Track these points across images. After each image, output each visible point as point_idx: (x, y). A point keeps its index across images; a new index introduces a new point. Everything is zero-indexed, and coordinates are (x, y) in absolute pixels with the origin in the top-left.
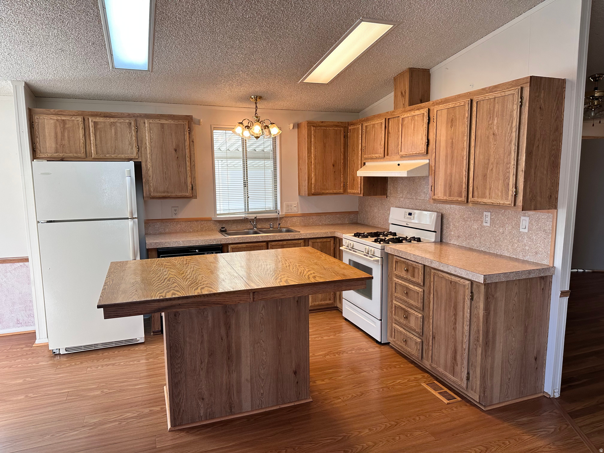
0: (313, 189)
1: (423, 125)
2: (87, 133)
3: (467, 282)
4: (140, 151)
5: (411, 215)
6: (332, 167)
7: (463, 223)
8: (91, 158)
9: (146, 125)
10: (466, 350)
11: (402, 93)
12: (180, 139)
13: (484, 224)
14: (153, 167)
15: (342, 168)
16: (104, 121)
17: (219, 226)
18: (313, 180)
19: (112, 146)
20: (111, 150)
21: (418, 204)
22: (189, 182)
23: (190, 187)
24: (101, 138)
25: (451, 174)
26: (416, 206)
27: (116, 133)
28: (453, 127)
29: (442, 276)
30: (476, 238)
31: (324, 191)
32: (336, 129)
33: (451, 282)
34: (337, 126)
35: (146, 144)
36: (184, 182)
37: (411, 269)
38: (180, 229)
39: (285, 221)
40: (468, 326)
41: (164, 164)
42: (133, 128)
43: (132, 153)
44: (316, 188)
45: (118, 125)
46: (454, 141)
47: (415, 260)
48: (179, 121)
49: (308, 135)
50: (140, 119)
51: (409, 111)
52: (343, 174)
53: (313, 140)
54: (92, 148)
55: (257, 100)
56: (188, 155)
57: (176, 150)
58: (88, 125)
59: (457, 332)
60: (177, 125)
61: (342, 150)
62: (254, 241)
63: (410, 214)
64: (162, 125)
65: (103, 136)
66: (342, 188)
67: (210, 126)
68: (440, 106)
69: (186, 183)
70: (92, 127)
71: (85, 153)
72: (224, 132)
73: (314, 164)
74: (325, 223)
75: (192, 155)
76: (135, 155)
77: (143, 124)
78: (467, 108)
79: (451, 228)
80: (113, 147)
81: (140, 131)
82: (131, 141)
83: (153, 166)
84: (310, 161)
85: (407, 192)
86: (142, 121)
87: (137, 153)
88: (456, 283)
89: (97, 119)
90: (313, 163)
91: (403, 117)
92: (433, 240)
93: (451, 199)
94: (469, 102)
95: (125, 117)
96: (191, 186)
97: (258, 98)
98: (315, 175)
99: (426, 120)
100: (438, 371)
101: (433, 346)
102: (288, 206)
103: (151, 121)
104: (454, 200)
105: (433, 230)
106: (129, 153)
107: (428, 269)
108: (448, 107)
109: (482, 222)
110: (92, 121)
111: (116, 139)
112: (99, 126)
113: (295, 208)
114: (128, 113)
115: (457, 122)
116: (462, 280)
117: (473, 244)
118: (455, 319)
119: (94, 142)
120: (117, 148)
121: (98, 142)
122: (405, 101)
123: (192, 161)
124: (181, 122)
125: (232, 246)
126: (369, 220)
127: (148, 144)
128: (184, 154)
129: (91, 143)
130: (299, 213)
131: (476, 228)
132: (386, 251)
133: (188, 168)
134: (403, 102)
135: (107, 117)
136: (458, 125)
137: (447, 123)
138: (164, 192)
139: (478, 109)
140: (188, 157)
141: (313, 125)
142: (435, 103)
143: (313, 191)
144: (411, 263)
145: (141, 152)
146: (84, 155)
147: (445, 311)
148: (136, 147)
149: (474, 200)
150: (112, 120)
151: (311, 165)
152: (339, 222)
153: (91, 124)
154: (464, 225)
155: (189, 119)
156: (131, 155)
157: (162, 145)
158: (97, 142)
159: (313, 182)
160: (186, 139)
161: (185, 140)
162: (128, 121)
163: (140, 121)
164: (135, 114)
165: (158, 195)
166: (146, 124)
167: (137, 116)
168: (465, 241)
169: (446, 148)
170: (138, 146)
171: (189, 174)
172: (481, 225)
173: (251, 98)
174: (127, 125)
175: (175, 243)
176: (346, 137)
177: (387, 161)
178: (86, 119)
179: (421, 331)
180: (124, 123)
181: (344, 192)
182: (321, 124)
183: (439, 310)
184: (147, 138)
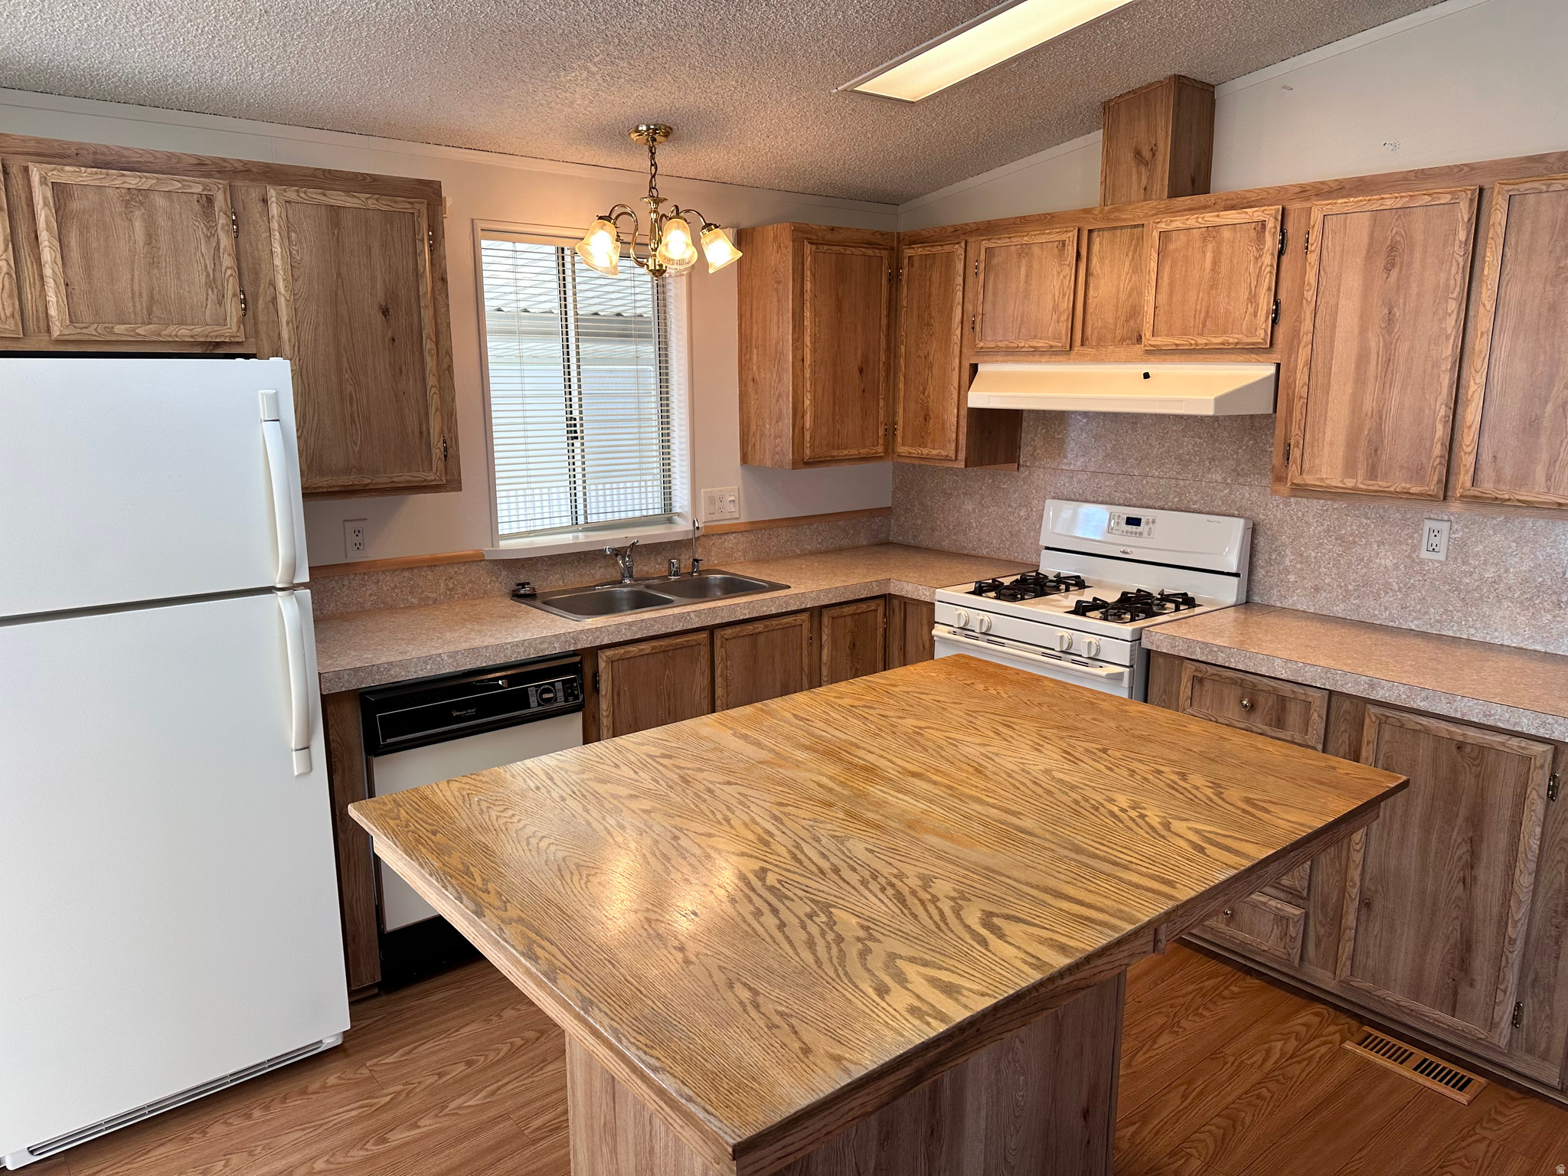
0: (808, 445)
1: (1257, 259)
2: (23, 231)
3: (1540, 748)
4: (250, 313)
5: (1139, 525)
6: (856, 372)
7: (1339, 550)
8: (45, 337)
9: (274, 209)
10: (1518, 942)
11: (1138, 153)
12: (401, 269)
13: (1424, 554)
14: (305, 377)
15: (881, 378)
16: (97, 183)
17: (508, 581)
18: (808, 418)
19: (136, 288)
20: (134, 306)
21: (1153, 491)
22: (437, 432)
23: (437, 452)
24: (86, 256)
25: (1380, 412)
26: (1144, 497)
27: (151, 237)
28: (1394, 273)
29: (1418, 727)
30: (1386, 593)
31: (835, 453)
32: (870, 252)
33: (1460, 746)
34: (871, 244)
35: (273, 284)
36: (417, 433)
37: (1265, 703)
38: (373, 598)
39: (705, 548)
40: (1530, 874)
41: (345, 365)
42: (222, 220)
43: (221, 321)
44: (817, 442)
45: (160, 202)
46: (1397, 312)
47: (1291, 678)
48: (396, 202)
49: (793, 270)
50: (249, 183)
51: (1190, 209)
52: (884, 399)
53: (808, 286)
54: (52, 297)
55: (655, 140)
56: (428, 329)
57: (385, 312)
58: (23, 196)
59: (1479, 891)
60: (388, 217)
61: (884, 321)
62: (676, 629)
63: (1134, 521)
64: (335, 211)
65: (94, 245)
66: (881, 441)
67: (470, 221)
68: (1340, 201)
69: (424, 434)
70: (46, 204)
71: (18, 316)
72: (509, 245)
73: (810, 365)
74: (809, 547)
75: (442, 328)
76: (235, 329)
77: (260, 205)
78: (1464, 212)
79: (1288, 563)
80: (140, 294)
81: (249, 233)
82: (214, 270)
83: (304, 371)
84: (799, 357)
85: (1107, 455)
86: (255, 194)
87: (243, 320)
88: (1482, 749)
89: (68, 174)
90: (808, 362)
91: (1163, 226)
92: (1231, 599)
93: (1376, 488)
94: (1472, 194)
95: (186, 172)
96: (441, 445)
97: (660, 133)
98: (814, 401)
99: (1271, 242)
100: (1382, 1001)
101: (1361, 929)
102: (711, 500)
103: (291, 194)
104: (1392, 489)
105: (1234, 570)
106: (208, 320)
107: (1348, 703)
108: (1375, 207)
109: (1415, 548)
110: (43, 181)
111: (153, 262)
112: (75, 205)
113: (732, 505)
114: (197, 157)
115: (1418, 255)
116: (1514, 742)
117: (1374, 609)
118: (1474, 854)
119: (59, 270)
120: (157, 297)
121: (76, 271)
122: (1150, 178)
123: (442, 352)
124: (402, 205)
125: (609, 653)
126: (937, 533)
127: (281, 285)
128: (416, 326)
129: (42, 277)
130: (742, 520)
131: (1389, 564)
132: (1146, 644)
133: (431, 381)
134: (1144, 182)
135: (107, 165)
136: (1417, 265)
137: (1369, 256)
138: (347, 471)
139: (1512, 220)
140: (429, 337)
141: (807, 239)
142: (1313, 192)
143: (808, 451)
144: (1272, 684)
145: (255, 318)
146: (16, 325)
147: (1427, 828)
148: (234, 295)
149: (1479, 494)
150: (133, 181)
151: (803, 371)
152: (845, 542)
153: (41, 195)
154: (1339, 555)
155: (429, 194)
156: (216, 328)
157: (336, 292)
158: (70, 273)
159: (808, 425)
160: (421, 269)
161: (417, 275)
162: (198, 189)
163: (247, 192)
164: (224, 160)
165: (325, 484)
166: (274, 205)
167: (235, 172)
168: (1344, 602)
169: (1363, 330)
170: (244, 293)
171: (434, 401)
172: (1409, 556)
173: (637, 131)
174: (197, 207)
175: (426, 663)
176: (894, 279)
177: (1085, 362)
178: (14, 170)
179: (1306, 884)
180: (184, 197)
181: (885, 453)
182: (829, 236)
183: (1397, 826)
184: (278, 262)
